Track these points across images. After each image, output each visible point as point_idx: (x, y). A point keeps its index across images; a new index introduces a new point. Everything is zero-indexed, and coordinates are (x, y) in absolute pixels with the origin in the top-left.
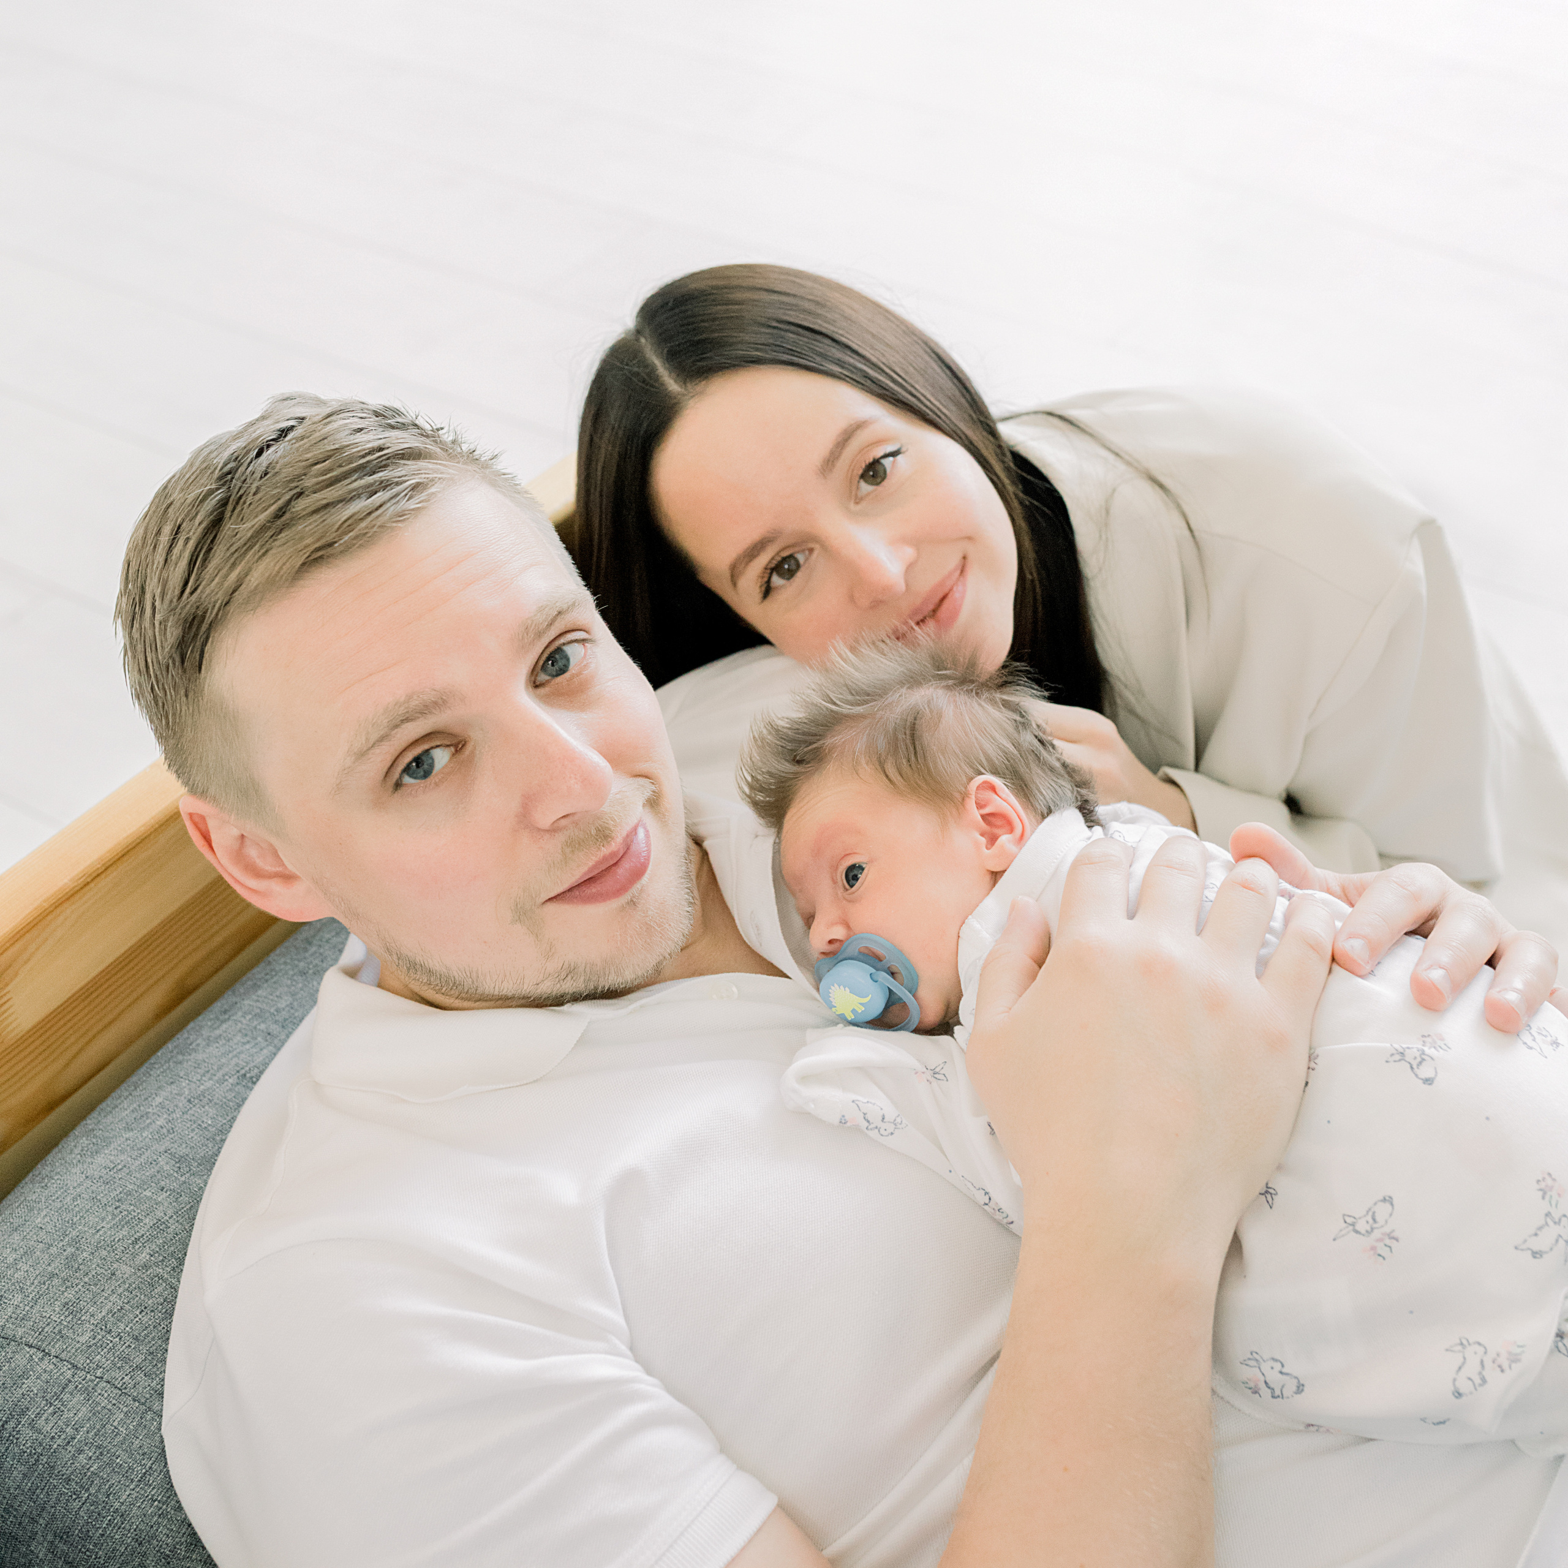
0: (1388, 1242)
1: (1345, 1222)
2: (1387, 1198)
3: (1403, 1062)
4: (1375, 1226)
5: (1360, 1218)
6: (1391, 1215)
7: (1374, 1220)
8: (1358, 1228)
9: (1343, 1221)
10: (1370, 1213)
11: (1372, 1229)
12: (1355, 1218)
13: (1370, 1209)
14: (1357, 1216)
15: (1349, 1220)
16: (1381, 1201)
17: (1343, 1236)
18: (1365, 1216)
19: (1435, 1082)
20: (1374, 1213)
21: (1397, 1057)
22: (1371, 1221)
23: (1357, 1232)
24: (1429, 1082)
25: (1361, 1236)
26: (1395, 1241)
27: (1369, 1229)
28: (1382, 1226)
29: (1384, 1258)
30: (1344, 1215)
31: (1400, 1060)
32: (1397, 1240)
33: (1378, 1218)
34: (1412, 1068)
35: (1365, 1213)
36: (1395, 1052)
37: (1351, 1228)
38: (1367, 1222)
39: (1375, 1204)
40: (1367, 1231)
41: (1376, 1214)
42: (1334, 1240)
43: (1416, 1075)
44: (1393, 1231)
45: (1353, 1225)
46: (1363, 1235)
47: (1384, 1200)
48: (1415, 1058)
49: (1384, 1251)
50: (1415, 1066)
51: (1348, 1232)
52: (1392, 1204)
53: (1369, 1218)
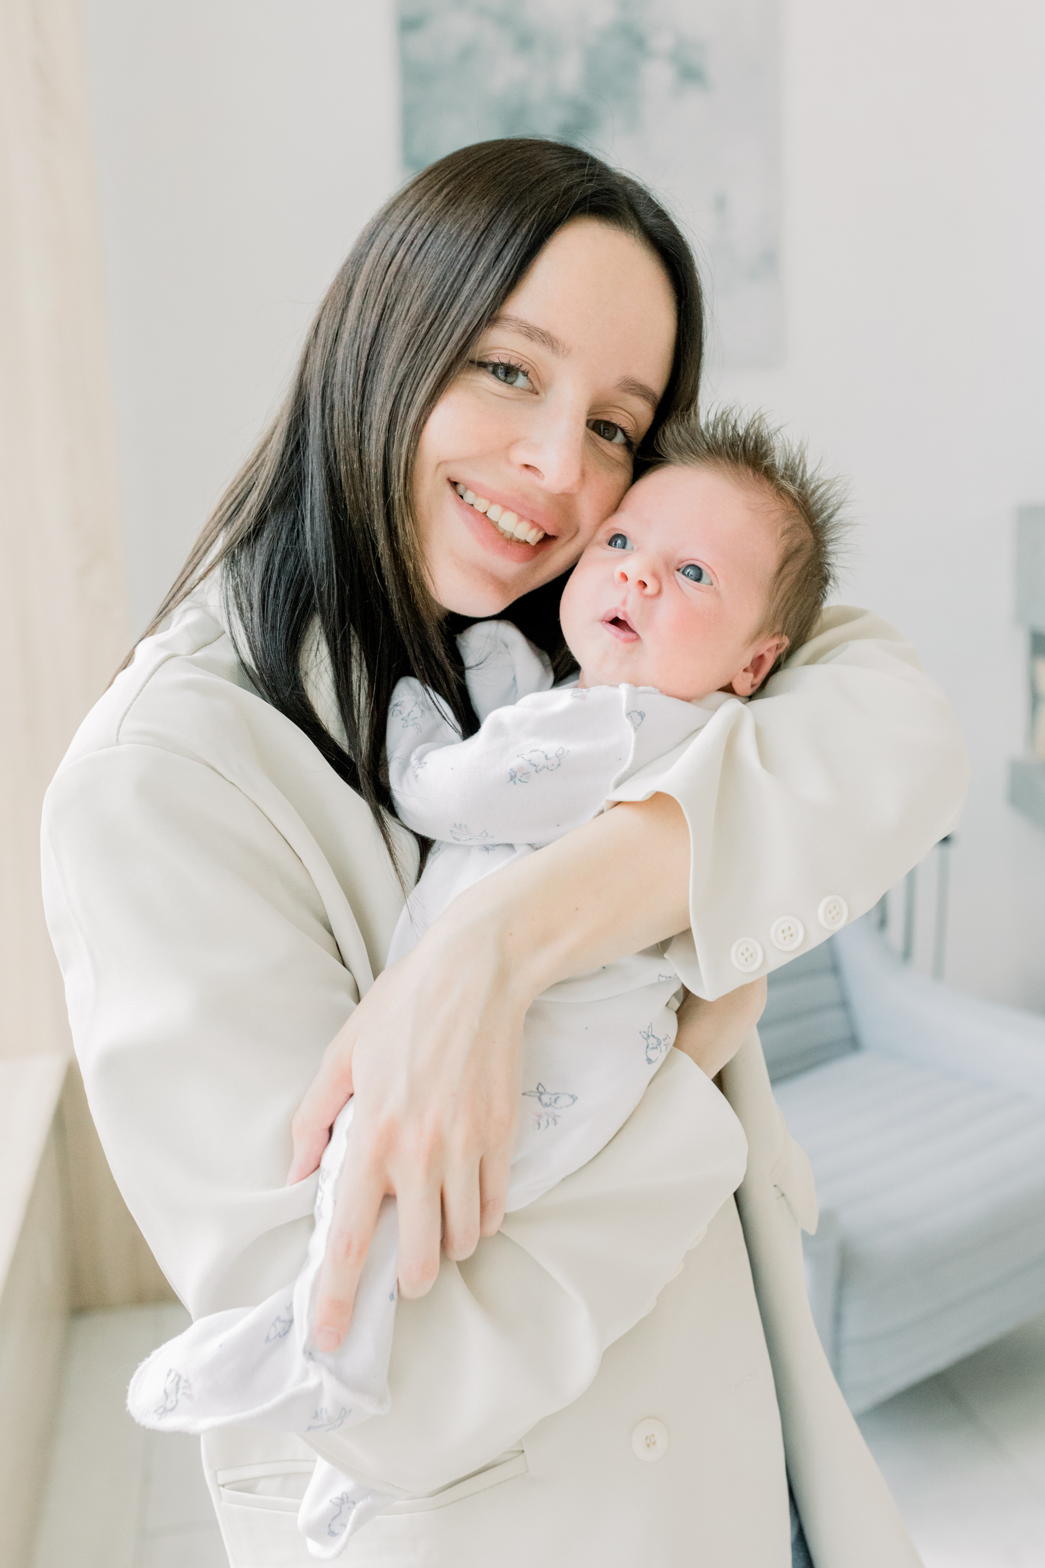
0: (550, 1120)
1: (538, 1088)
2: (574, 1097)
3: (645, 1040)
4: (553, 1104)
5: (548, 1093)
6: (567, 1106)
7: (556, 1100)
8: (543, 1097)
9: (536, 1087)
10: (556, 1096)
11: (550, 1105)
12: (545, 1090)
13: (558, 1093)
14: (547, 1091)
15: (541, 1089)
16: (570, 1095)
17: (530, 1096)
18: (552, 1094)
19: (652, 1064)
20: (558, 1097)
22: (553, 1100)
23: (540, 1099)
24: (649, 1061)
26: (554, 1123)
27: (548, 1103)
28: (556, 1108)
29: (539, 1128)
30: (540, 1084)
31: (645, 1038)
32: (555, 1124)
33: (558, 1102)
34: (647, 1047)
36: (647, 1032)
37: (538, 1094)
38: (551, 1099)
39: (564, 1094)
40: (546, 1104)
42: (523, 1094)
43: (646, 1052)
44: (559, 1116)
45: (541, 1094)
46: (542, 1104)
47: (572, 1096)
48: (653, 1044)
49: (543, 1124)
50: (650, 1047)
51: (535, 1096)
52: (574, 1102)
53: (553, 1098)
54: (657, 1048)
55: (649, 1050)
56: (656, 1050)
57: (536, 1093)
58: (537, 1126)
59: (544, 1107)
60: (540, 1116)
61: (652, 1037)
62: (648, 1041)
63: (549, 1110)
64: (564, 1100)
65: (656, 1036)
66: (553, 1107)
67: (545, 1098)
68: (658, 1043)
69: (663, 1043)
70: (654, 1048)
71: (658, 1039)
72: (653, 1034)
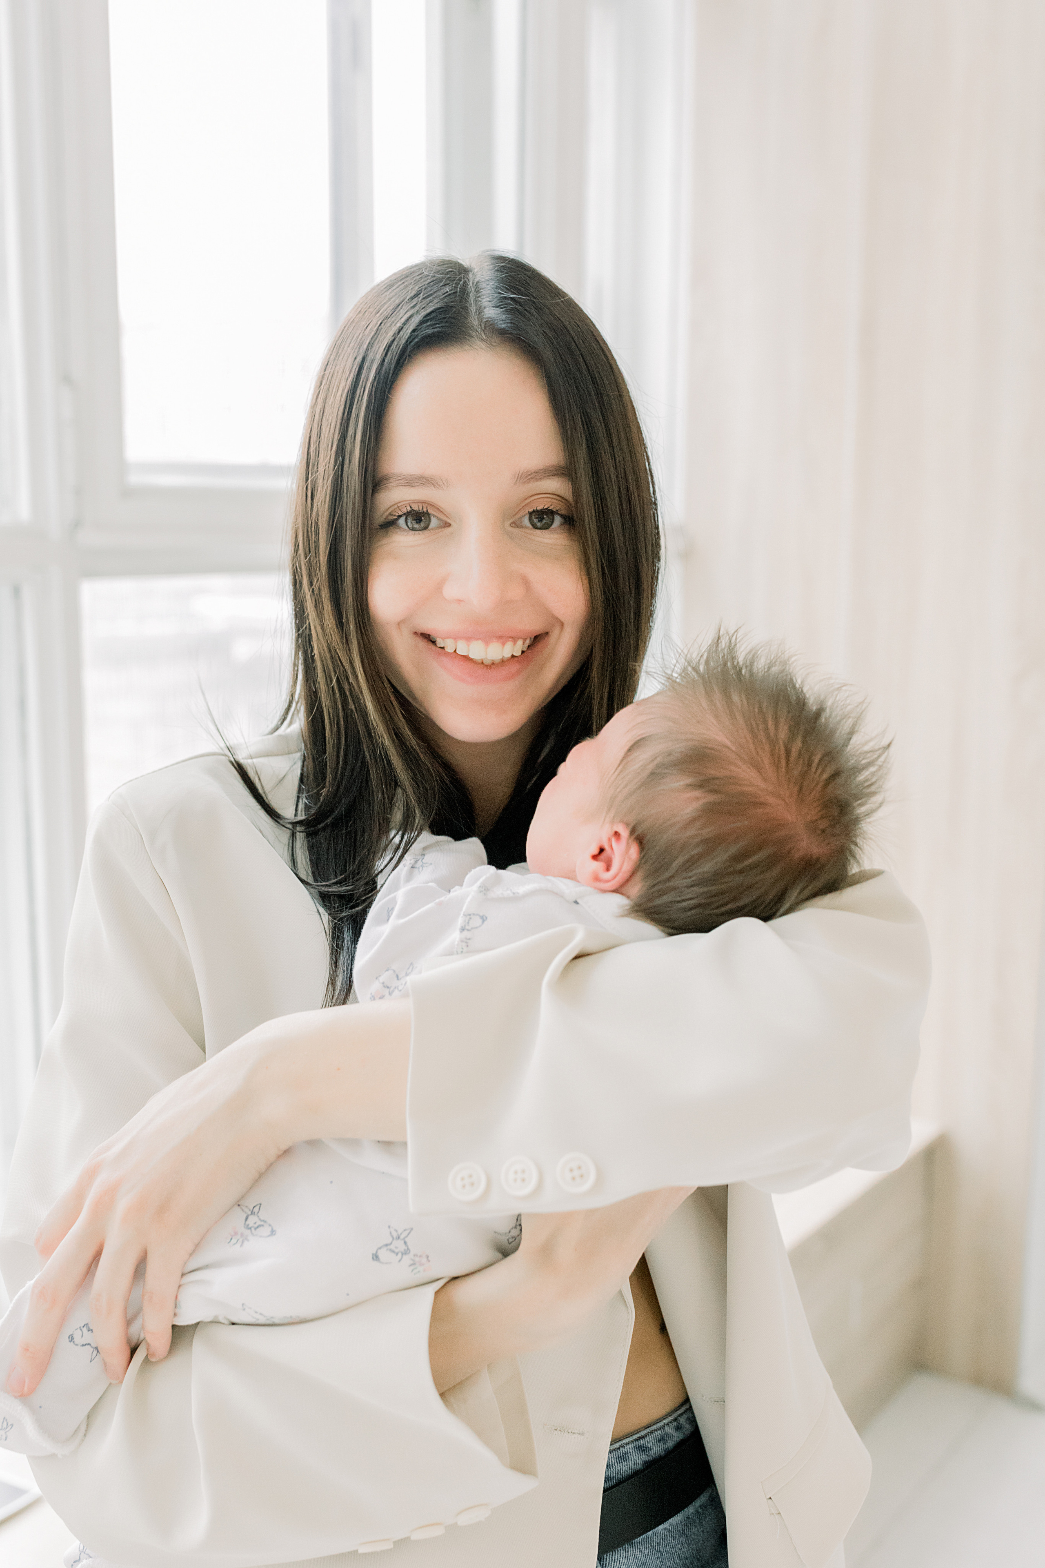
0: (241, 1241)
1: (254, 1207)
2: (274, 1231)
4: (253, 1229)
5: (258, 1216)
6: (262, 1236)
8: (251, 1218)
10: (262, 1223)
11: (250, 1228)
12: (258, 1212)
13: (265, 1222)
14: (259, 1214)
15: (256, 1210)
16: (271, 1228)
17: (242, 1210)
18: (260, 1219)
19: (375, 1263)
20: (263, 1226)
21: (395, 1235)
22: (256, 1226)
23: (247, 1219)
24: (375, 1258)
25: (244, 1222)
27: (251, 1226)
29: (229, 1243)
31: (392, 1237)
34: (387, 1245)
35: (262, 1219)
37: (250, 1213)
38: (255, 1223)
39: (270, 1225)
40: (248, 1225)
41: (262, 1227)
42: (238, 1205)
43: (380, 1248)
44: (248, 1240)
45: (252, 1213)
46: (245, 1224)
47: (272, 1230)
49: (233, 1241)
50: (389, 1247)
51: (245, 1212)
52: (270, 1235)
53: (259, 1223)
54: (397, 1254)
55: (385, 1248)
56: (393, 1255)
57: (250, 1210)
58: (228, 1241)
59: (244, 1227)
60: (236, 1234)
61: (403, 1242)
62: (395, 1242)
63: (248, 1232)
64: (266, 1231)
65: (408, 1244)
66: (251, 1232)
67: (252, 1220)
68: (403, 1251)
69: (411, 1255)
70: (393, 1252)
71: (408, 1249)
72: (406, 1239)
